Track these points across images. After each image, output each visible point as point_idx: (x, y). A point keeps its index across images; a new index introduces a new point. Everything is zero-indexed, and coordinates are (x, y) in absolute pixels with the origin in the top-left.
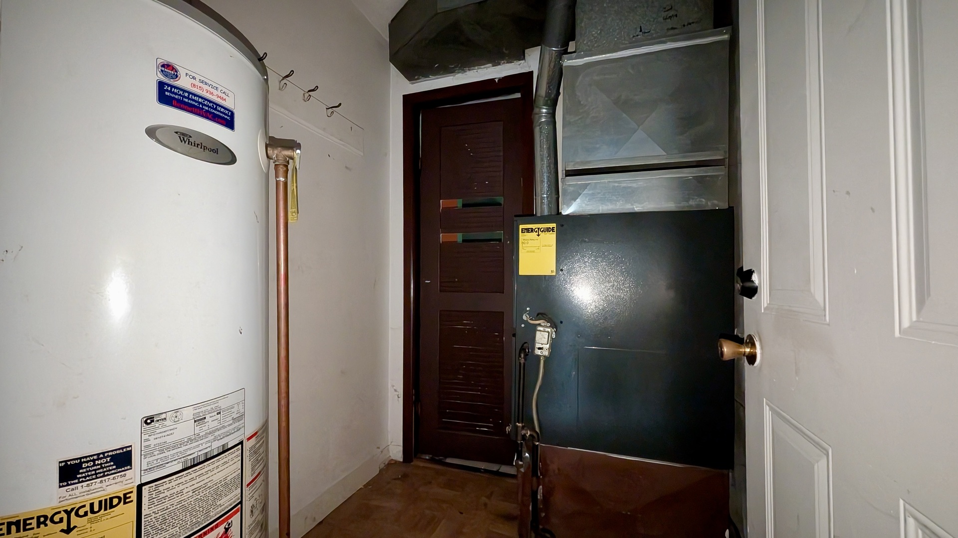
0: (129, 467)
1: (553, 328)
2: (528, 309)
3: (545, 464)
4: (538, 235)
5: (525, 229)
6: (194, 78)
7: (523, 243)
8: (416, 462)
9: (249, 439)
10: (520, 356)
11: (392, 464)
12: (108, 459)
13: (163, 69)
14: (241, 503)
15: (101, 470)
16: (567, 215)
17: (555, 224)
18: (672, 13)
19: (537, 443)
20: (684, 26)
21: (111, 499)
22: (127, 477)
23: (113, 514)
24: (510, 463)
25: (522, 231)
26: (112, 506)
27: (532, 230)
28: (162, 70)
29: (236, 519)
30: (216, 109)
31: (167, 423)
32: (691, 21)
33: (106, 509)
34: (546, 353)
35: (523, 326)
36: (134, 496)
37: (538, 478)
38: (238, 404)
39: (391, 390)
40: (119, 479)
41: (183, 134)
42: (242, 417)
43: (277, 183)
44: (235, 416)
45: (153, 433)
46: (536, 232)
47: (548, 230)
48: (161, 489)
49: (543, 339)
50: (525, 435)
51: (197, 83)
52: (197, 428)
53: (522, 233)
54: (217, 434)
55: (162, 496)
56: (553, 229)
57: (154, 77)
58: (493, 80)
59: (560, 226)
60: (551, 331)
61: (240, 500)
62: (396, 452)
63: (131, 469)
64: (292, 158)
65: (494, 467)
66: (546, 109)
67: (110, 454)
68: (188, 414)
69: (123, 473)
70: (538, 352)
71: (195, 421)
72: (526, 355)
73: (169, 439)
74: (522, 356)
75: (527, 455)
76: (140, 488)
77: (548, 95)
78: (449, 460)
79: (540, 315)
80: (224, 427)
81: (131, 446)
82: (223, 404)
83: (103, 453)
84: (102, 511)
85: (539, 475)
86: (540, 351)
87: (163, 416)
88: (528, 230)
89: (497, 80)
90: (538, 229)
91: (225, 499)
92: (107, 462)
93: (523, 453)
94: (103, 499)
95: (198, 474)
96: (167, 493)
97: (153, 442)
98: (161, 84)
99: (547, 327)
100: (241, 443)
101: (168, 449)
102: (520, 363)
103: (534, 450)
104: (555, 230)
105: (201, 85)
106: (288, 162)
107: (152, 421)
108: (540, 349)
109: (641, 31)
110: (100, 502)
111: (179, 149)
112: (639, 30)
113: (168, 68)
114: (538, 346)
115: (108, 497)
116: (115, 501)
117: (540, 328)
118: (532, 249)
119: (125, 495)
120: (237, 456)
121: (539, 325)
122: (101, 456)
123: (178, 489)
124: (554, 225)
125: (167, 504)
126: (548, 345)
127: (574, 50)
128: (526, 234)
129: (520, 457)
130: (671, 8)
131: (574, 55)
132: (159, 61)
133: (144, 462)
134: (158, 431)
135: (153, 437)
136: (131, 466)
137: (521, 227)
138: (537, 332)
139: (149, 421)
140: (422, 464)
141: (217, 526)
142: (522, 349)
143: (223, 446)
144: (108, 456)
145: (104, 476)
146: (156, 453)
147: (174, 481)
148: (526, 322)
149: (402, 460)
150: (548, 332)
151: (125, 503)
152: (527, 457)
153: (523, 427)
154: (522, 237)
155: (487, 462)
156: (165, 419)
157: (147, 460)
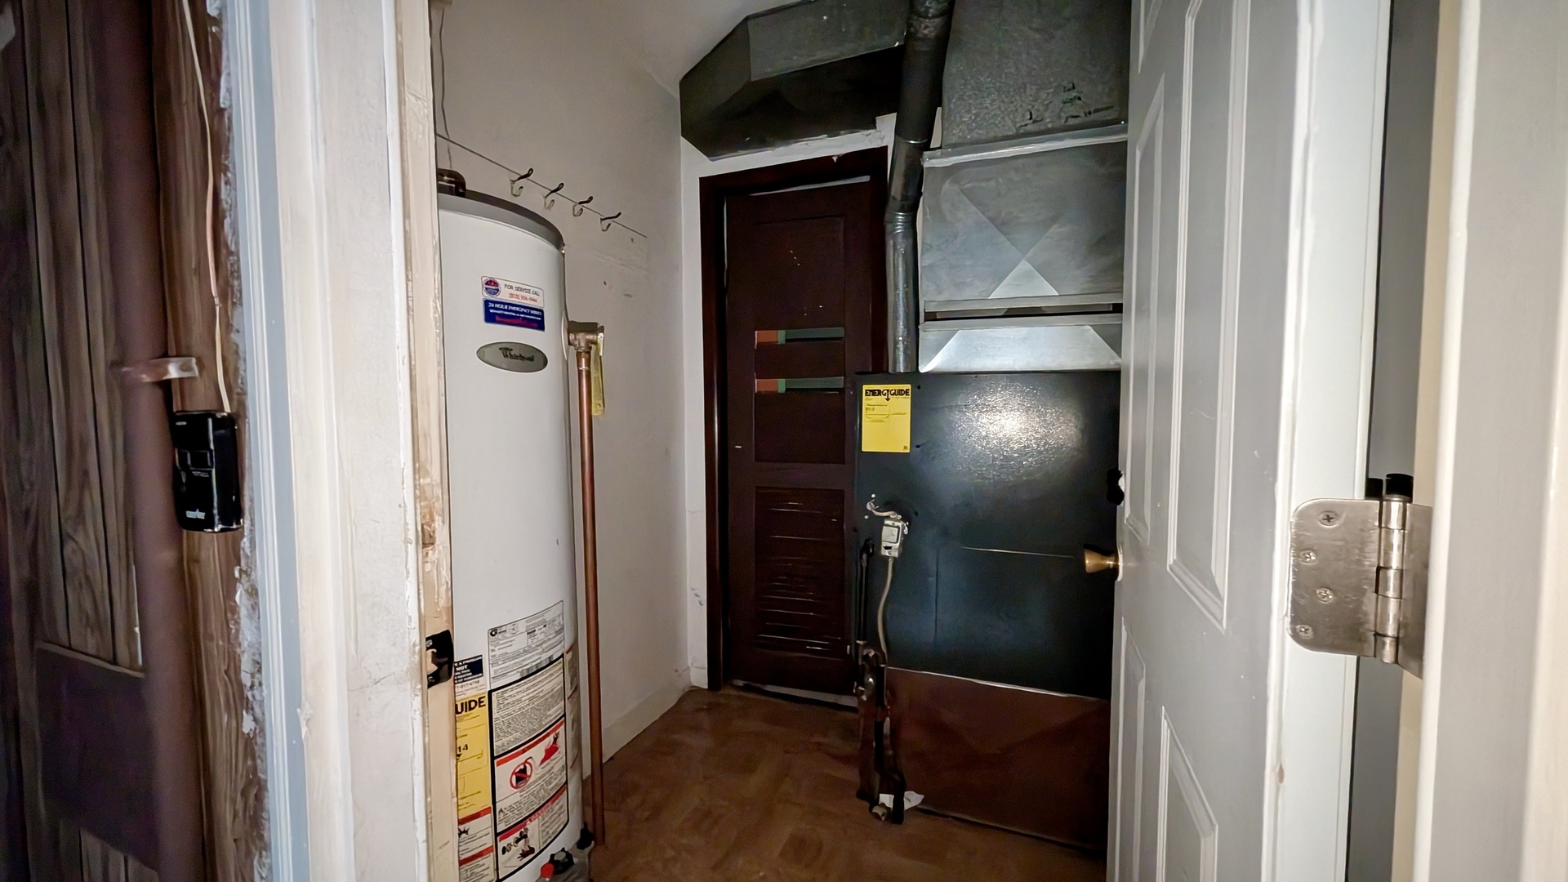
0: (480, 674)
1: (905, 522)
2: (873, 496)
3: (893, 692)
4: (888, 399)
5: (870, 391)
6: (511, 287)
7: (867, 409)
8: (724, 691)
9: (567, 652)
10: (861, 558)
11: (694, 691)
12: (466, 666)
13: (487, 286)
14: (564, 715)
15: (461, 677)
16: (928, 374)
17: (910, 385)
18: (1074, 94)
19: (883, 666)
20: (1090, 113)
21: (470, 702)
22: (480, 684)
23: (472, 716)
24: (847, 691)
25: (866, 393)
26: (471, 709)
27: (880, 393)
28: (486, 289)
29: (561, 730)
30: (530, 314)
31: (507, 635)
32: (1099, 106)
33: (466, 711)
34: (896, 554)
35: (866, 517)
36: (486, 701)
37: (883, 707)
38: (559, 616)
39: (690, 594)
40: (474, 685)
41: (506, 349)
42: (562, 629)
43: (580, 372)
44: (557, 629)
45: (498, 644)
46: (885, 395)
47: (900, 392)
48: (506, 695)
49: (892, 534)
50: (867, 655)
51: (513, 291)
52: (530, 640)
53: (866, 395)
54: (544, 646)
55: (506, 702)
56: (906, 392)
57: (481, 295)
58: (829, 158)
59: (917, 387)
60: (903, 525)
61: (563, 713)
62: (699, 676)
63: (482, 676)
64: (595, 343)
65: (829, 698)
66: (902, 216)
67: (467, 662)
68: (522, 627)
69: (476, 680)
70: (886, 553)
71: (528, 634)
72: (870, 555)
73: (509, 650)
74: (865, 556)
75: (871, 680)
76: (490, 693)
77: (904, 198)
78: (770, 688)
79: (888, 505)
80: (549, 639)
81: (481, 656)
82: (548, 617)
83: (462, 661)
84: (464, 713)
85: (886, 703)
86: (887, 551)
87: (504, 628)
88: (873, 392)
89: (835, 159)
90: (888, 390)
91: (552, 710)
92: (465, 669)
93: (866, 679)
94: (464, 701)
95: (531, 684)
96: (510, 700)
97: (497, 653)
98: (487, 302)
99: (899, 521)
100: (562, 656)
101: (510, 659)
102: (862, 566)
103: (878, 674)
104: (910, 393)
105: (517, 293)
106: (590, 348)
107: (496, 633)
108: (887, 548)
109: (1031, 118)
110: (462, 704)
111: (504, 366)
112: (1029, 117)
113: (491, 285)
114: (884, 544)
115: (467, 701)
116: (473, 704)
117: (887, 522)
118: (879, 417)
119: (480, 699)
120: (560, 669)
121: (888, 517)
122: (460, 664)
123: (518, 697)
124: (908, 386)
125: (510, 710)
126: (898, 544)
127: (939, 146)
128: (871, 397)
129: (862, 683)
130: (1074, 88)
131: (939, 152)
132: (484, 279)
133: (492, 673)
134: (501, 642)
135: (497, 648)
136: (482, 672)
137: (865, 387)
138: (884, 528)
139: (494, 632)
140: (734, 692)
141: (548, 735)
142: (865, 549)
143: (550, 658)
144: (466, 664)
145: (464, 681)
146: (500, 663)
147: (514, 688)
148: (870, 513)
149: (706, 687)
150: (898, 527)
151: (480, 706)
152: (870, 683)
153: (865, 646)
154: (867, 401)
155: (821, 691)
156: (505, 631)
157: (495, 668)
